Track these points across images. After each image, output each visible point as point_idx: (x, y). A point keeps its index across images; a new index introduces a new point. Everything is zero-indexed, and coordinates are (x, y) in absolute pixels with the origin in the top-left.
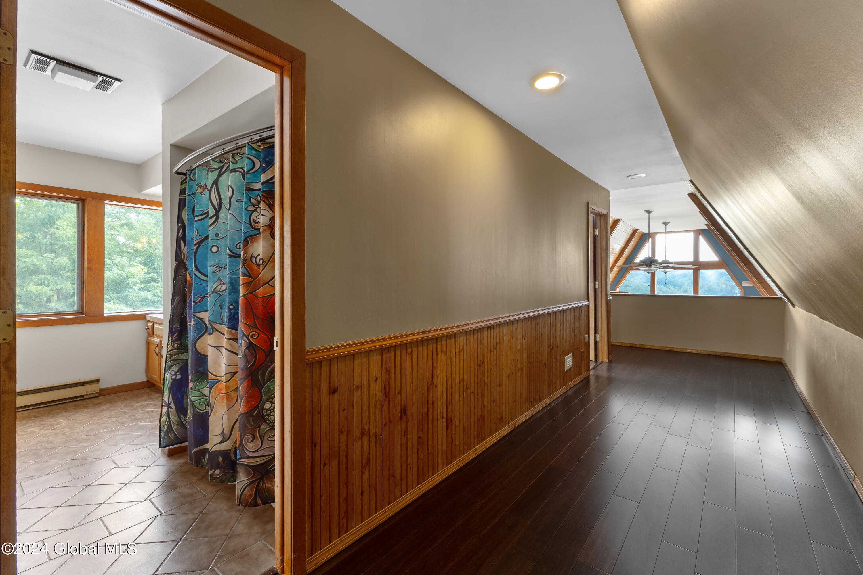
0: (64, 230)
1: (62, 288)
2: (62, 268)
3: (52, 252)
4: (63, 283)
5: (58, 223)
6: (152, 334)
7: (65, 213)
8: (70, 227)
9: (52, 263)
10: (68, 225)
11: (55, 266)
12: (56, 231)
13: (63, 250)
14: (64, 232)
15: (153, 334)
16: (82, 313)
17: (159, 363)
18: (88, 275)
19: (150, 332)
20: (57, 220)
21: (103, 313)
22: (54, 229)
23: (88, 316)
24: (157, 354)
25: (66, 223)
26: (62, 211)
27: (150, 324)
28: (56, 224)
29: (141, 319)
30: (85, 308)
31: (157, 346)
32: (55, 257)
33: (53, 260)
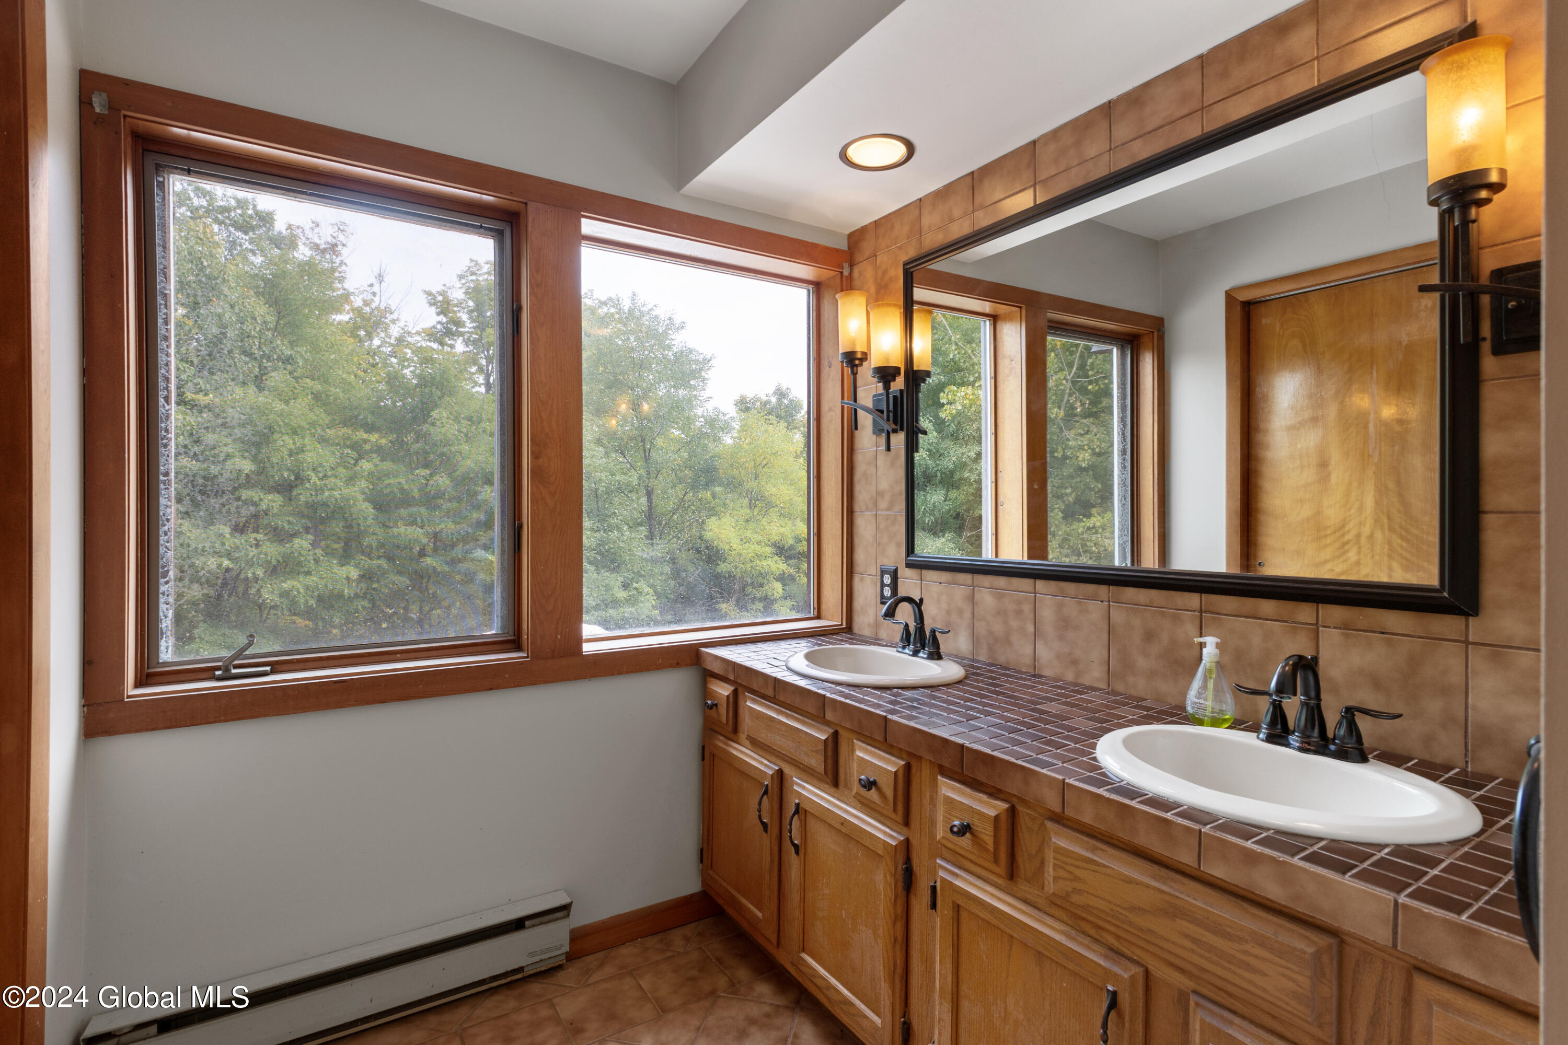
0: (443, 427)
1: (440, 532)
2: (440, 494)
3: (426, 466)
4: (443, 522)
5: (434, 414)
6: (730, 728)
7: (443, 397)
8: (450, 421)
9: (427, 484)
10: (448, 418)
11: (430, 491)
12: (432, 430)
13: (441, 463)
14: (443, 430)
15: (736, 730)
16: (515, 644)
17: (776, 863)
18: (534, 500)
19: (724, 719)
20: (432, 410)
21: (579, 641)
22: (428, 426)
23: (536, 656)
24: (765, 825)
25: (445, 414)
26: (439, 393)
27: (723, 690)
28: (431, 416)
29: (686, 665)
30: (525, 626)
31: (766, 793)
32: (431, 475)
33: (428, 480)
